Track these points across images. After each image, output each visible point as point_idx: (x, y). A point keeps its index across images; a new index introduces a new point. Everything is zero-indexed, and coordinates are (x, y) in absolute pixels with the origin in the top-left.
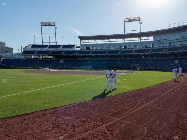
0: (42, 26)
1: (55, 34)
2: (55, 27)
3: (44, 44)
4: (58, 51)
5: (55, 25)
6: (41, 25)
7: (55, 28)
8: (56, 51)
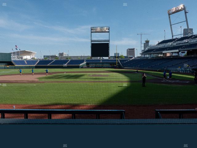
1: (187, 21)
2: (185, 11)
3: (174, 38)
5: (184, 9)
6: (169, 14)
7: (186, 13)
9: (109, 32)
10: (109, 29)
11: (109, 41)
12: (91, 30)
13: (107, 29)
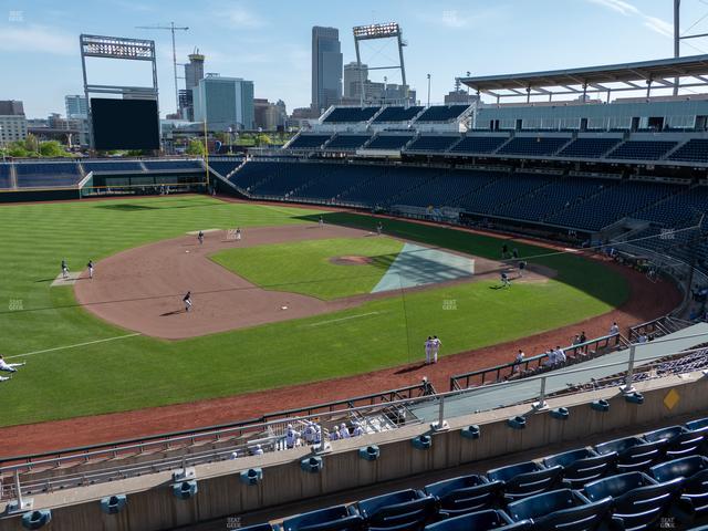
0: (360, 42)
1: (402, 67)
2: (399, 40)
4: (397, 133)
5: (398, 34)
6: (357, 39)
7: (401, 45)
8: (391, 134)
9: (153, 59)
10: (153, 50)
11: (154, 91)
12: (83, 44)
13: (145, 49)
